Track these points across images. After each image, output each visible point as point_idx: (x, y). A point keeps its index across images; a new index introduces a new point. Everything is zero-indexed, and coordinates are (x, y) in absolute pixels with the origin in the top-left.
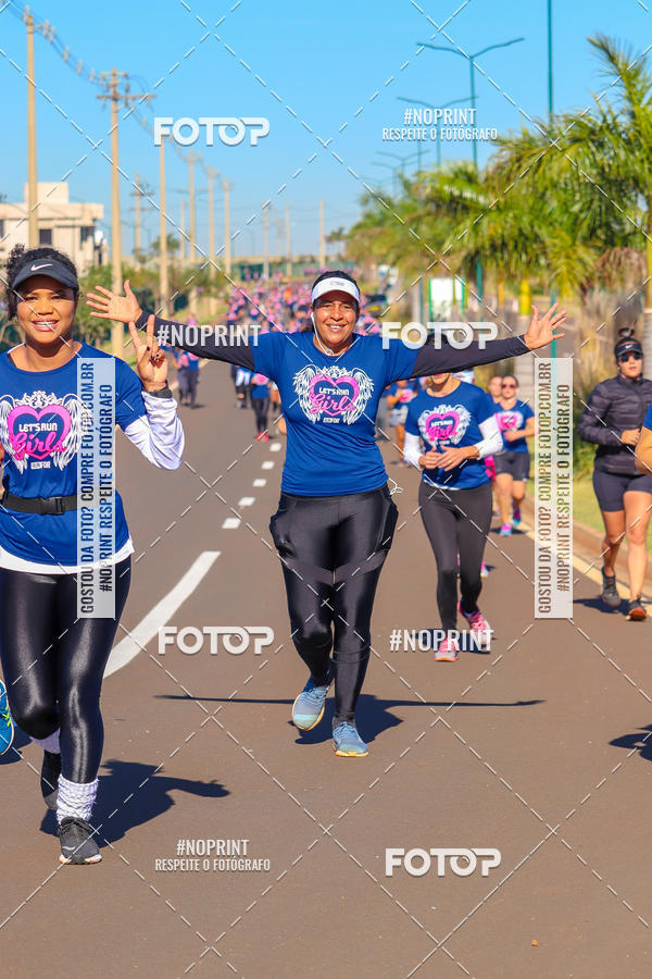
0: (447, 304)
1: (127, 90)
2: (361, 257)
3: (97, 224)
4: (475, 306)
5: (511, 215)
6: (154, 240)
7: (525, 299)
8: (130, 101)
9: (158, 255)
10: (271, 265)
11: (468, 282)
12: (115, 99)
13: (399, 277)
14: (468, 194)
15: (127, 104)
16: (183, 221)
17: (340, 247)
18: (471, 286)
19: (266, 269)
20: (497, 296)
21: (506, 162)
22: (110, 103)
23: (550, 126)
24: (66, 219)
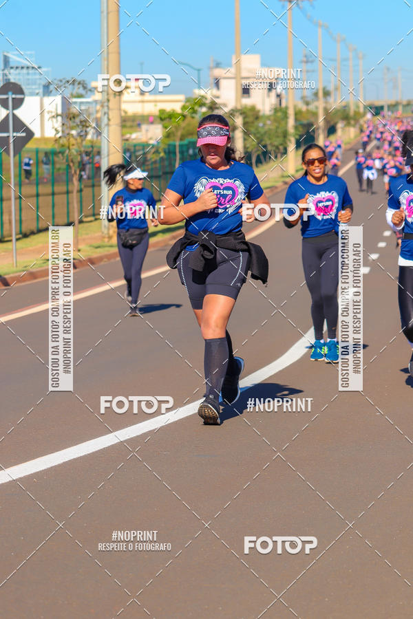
9: (318, 100)
10: (389, 106)
19: (386, 109)
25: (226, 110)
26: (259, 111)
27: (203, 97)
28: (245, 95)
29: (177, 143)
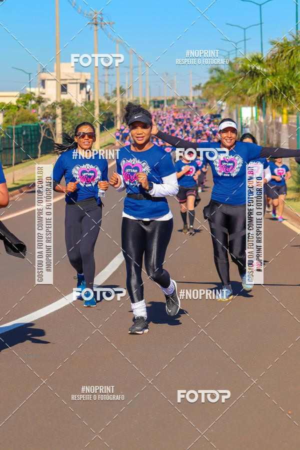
0: (249, 119)
1: (102, 21)
2: (209, 97)
3: (88, 82)
4: (262, 120)
5: (279, 77)
6: (114, 89)
7: (285, 116)
8: (103, 25)
9: (116, 96)
10: (167, 101)
11: (258, 108)
12: (96, 25)
13: (227, 106)
14: (258, 68)
15: (101, 27)
16: (127, 81)
17: (199, 93)
18: (260, 111)
19: (165, 103)
20: (272, 115)
21: (276, 53)
22: (94, 26)
23: (297, 36)
24: (74, 79)
25: (50, 103)
26: (74, 104)
27: (32, 93)
28: (63, 93)
29: (14, 127)
